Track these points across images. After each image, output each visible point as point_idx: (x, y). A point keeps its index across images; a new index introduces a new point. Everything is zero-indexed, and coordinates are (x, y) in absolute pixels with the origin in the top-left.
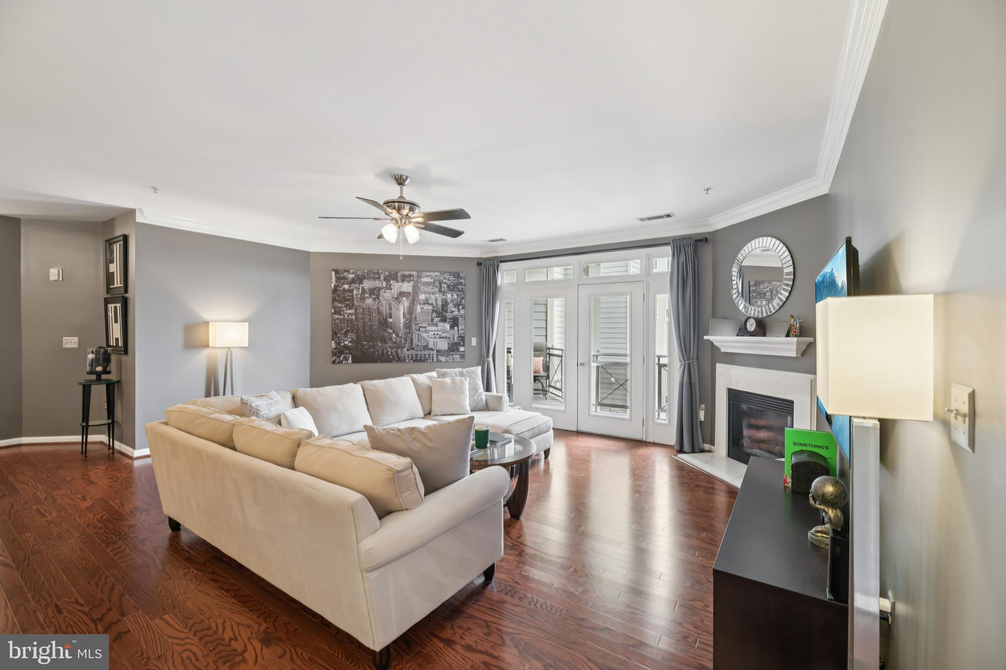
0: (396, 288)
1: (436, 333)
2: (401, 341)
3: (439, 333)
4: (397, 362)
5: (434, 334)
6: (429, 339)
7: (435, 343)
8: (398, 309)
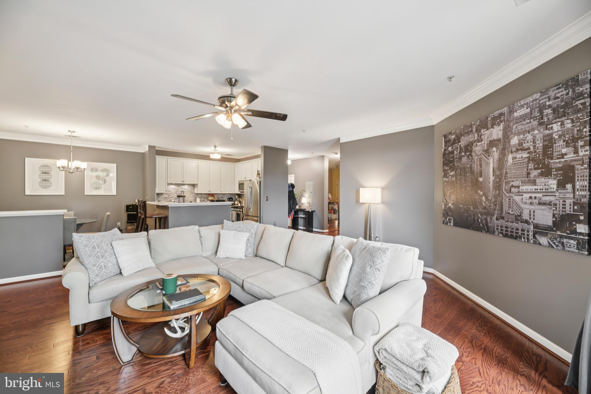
0: (486, 138)
1: (533, 195)
2: (490, 206)
3: (538, 195)
4: (487, 232)
5: (531, 198)
6: (523, 206)
7: (532, 212)
8: (488, 164)
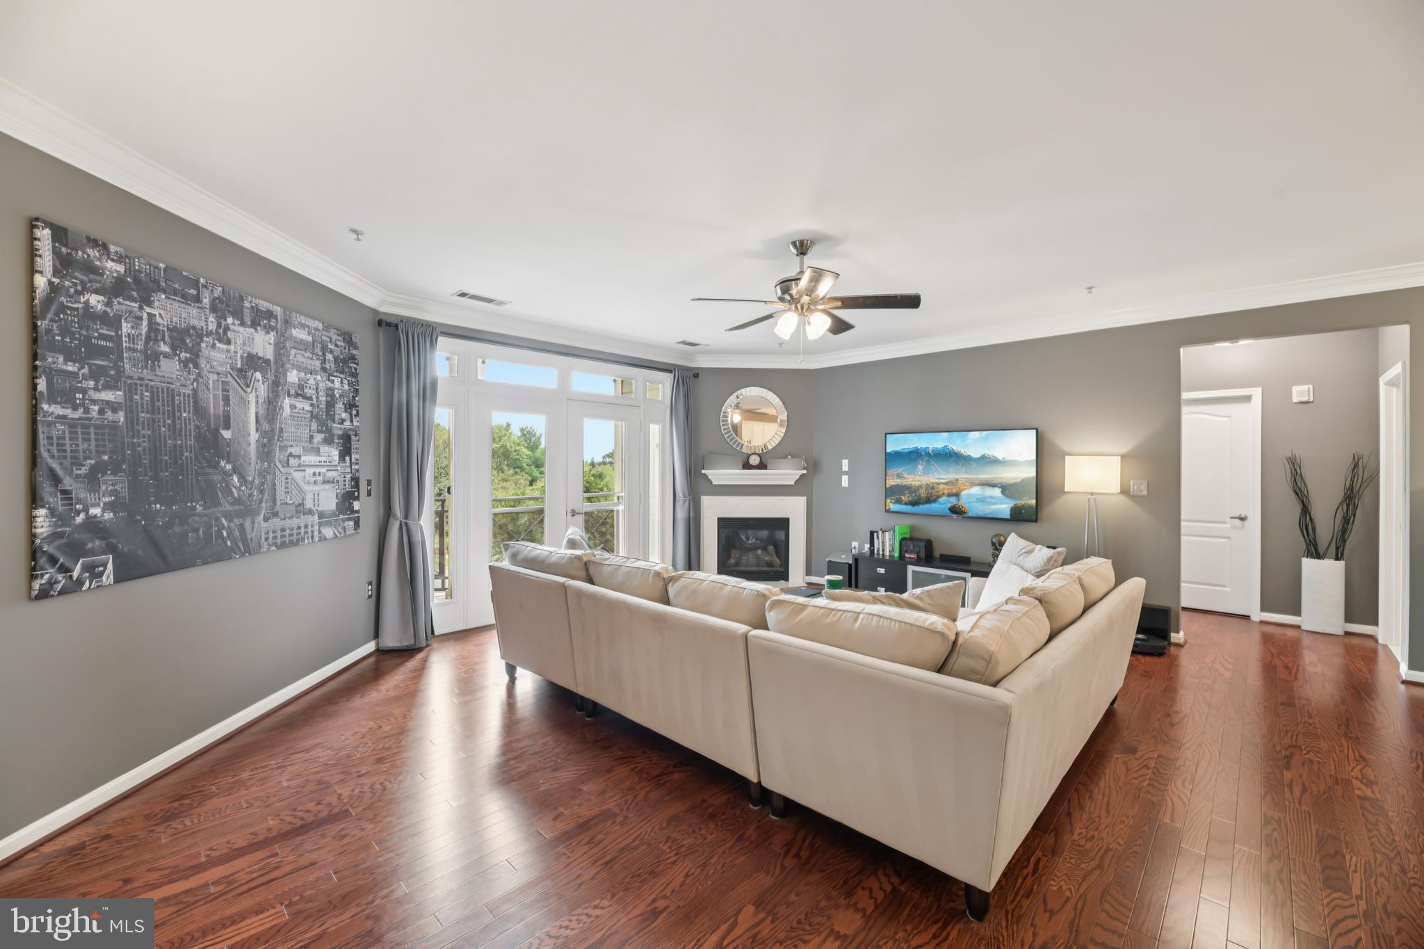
0: (240, 341)
1: (317, 470)
2: (251, 495)
3: (323, 470)
4: (243, 555)
5: (314, 474)
6: (306, 487)
7: (316, 495)
8: (245, 403)
